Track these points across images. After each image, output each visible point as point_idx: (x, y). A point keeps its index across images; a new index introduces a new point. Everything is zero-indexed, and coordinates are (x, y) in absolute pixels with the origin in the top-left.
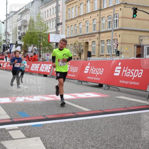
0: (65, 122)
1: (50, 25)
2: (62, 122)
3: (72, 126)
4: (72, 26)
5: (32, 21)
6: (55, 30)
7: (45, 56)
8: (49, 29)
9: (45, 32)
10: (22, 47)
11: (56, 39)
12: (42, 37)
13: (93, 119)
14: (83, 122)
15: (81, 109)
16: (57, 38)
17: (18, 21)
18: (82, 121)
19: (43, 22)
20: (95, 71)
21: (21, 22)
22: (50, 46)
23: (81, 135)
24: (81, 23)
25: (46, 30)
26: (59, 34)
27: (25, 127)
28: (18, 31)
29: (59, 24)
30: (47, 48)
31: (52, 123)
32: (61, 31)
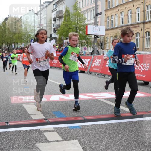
0: (105, 124)
1: (88, 15)
2: (102, 124)
3: (114, 129)
4: (113, 17)
5: (67, 12)
6: (94, 21)
7: (82, 50)
8: (87, 20)
9: (83, 24)
10: (57, 40)
11: (94, 30)
12: (79, 28)
13: (138, 121)
14: (127, 124)
15: (124, 110)
16: (96, 30)
17: (52, 12)
18: (125, 124)
19: (80, 13)
20: (140, 67)
21: (56, 13)
22: (88, 39)
23: (125, 140)
24: (122, 12)
25: (82, 22)
26: (98, 25)
27: (62, 128)
28: (53, 22)
29: (98, 14)
30: (84, 41)
31: (92, 125)
32: (100, 22)
